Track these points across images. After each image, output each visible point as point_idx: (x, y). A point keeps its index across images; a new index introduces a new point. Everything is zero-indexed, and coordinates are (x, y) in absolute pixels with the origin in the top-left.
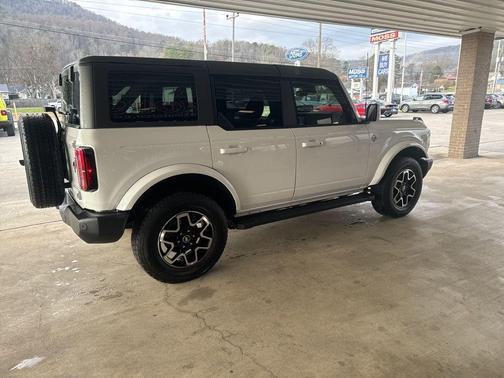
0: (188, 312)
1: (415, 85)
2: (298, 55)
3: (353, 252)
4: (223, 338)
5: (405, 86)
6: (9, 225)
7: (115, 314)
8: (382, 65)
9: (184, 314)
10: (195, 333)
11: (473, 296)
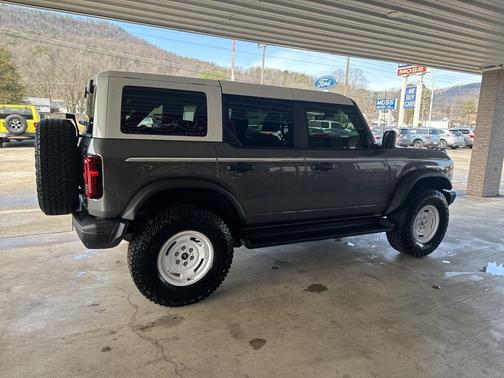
0: (149, 339)
1: (445, 118)
2: (326, 84)
3: (339, 289)
4: (176, 371)
5: (432, 119)
6: (8, 234)
7: (76, 334)
8: (408, 98)
9: (144, 341)
10: (149, 362)
11: (458, 349)
